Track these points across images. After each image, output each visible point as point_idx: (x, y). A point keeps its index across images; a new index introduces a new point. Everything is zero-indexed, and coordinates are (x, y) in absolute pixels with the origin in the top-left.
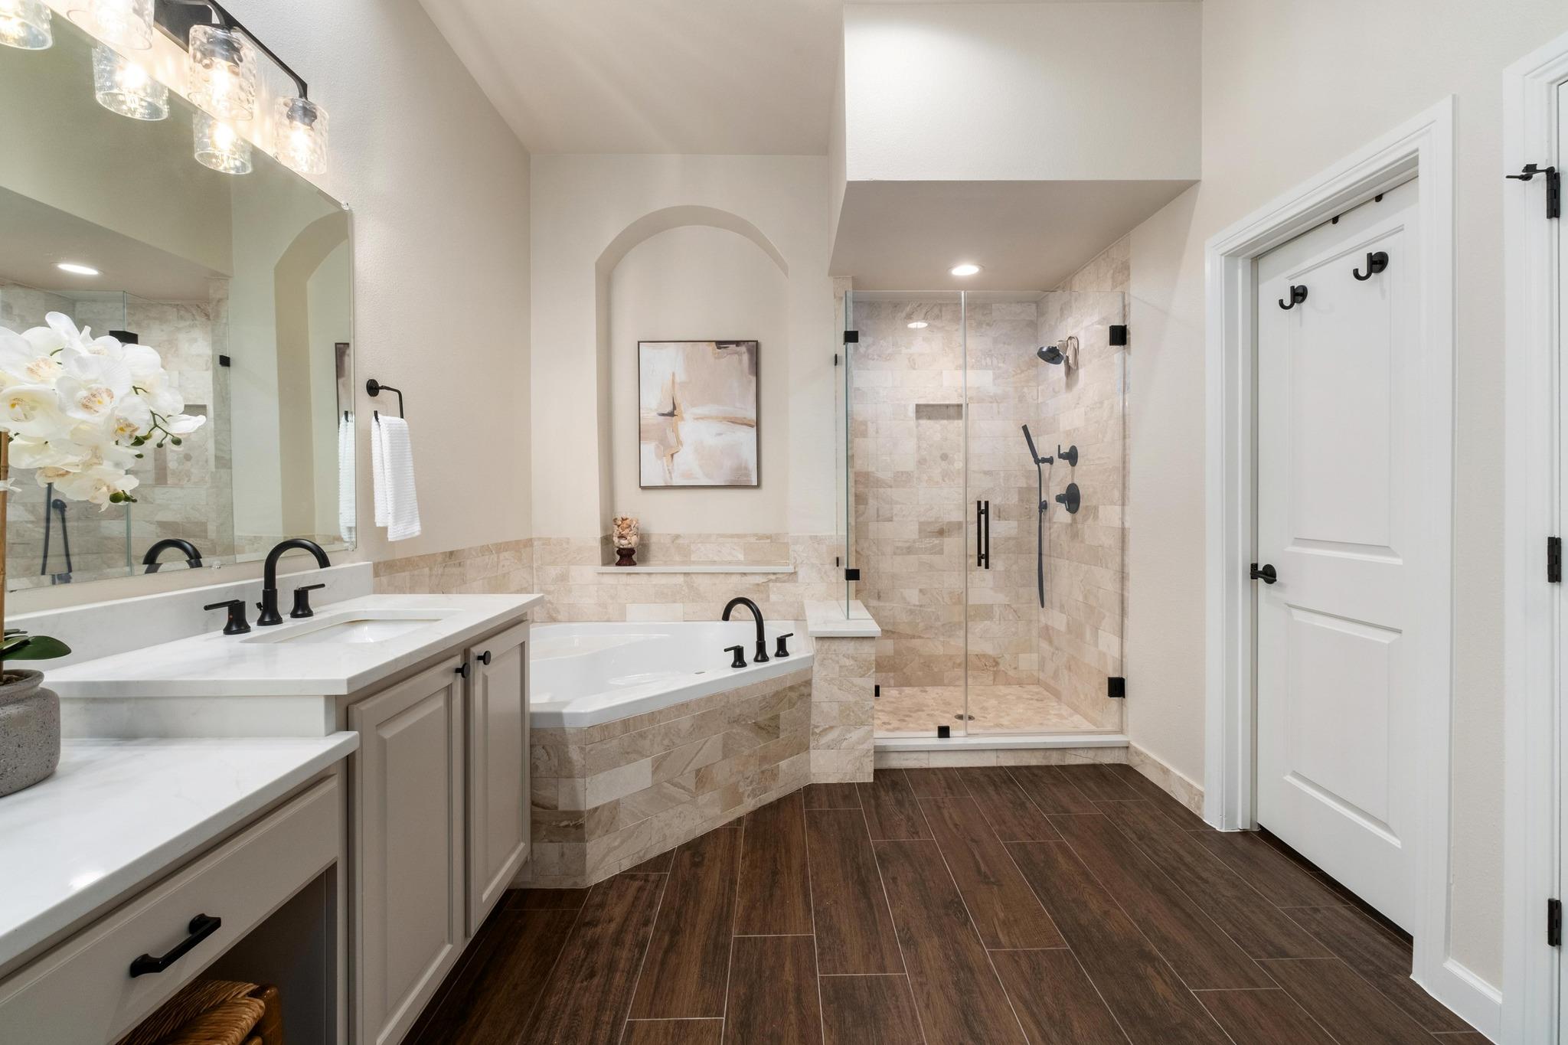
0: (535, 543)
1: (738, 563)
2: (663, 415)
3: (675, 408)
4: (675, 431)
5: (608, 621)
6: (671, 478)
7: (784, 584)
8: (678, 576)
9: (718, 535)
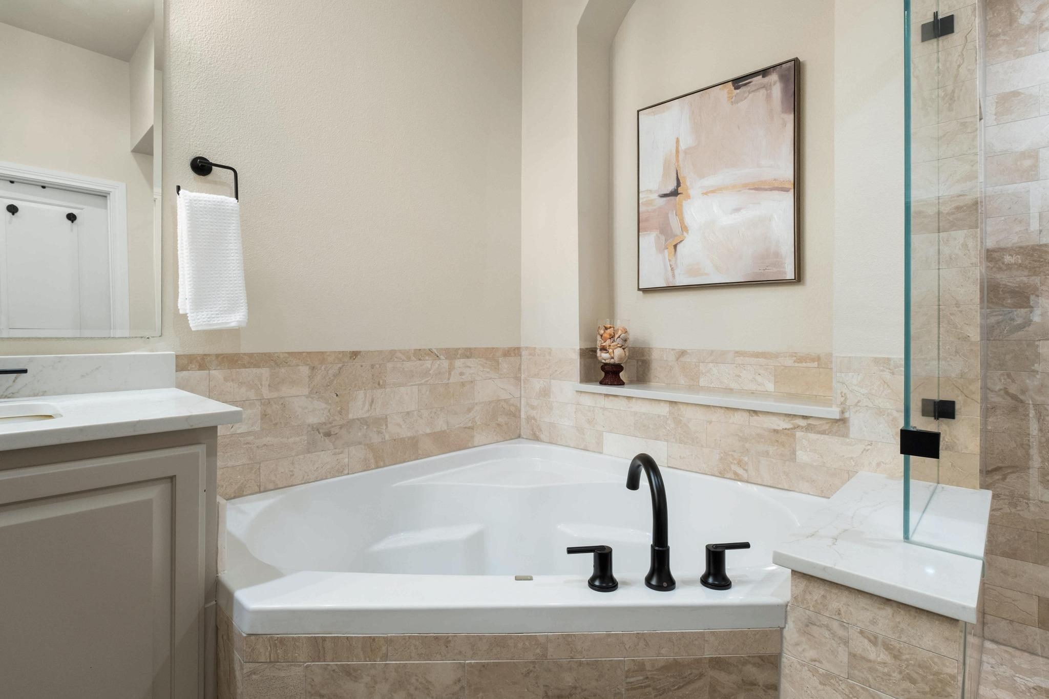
0: (523, 353)
1: (766, 395)
2: (665, 195)
3: (679, 184)
4: (680, 214)
5: (585, 449)
6: (674, 276)
7: (822, 437)
8: (662, 404)
9: (737, 352)
